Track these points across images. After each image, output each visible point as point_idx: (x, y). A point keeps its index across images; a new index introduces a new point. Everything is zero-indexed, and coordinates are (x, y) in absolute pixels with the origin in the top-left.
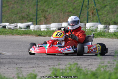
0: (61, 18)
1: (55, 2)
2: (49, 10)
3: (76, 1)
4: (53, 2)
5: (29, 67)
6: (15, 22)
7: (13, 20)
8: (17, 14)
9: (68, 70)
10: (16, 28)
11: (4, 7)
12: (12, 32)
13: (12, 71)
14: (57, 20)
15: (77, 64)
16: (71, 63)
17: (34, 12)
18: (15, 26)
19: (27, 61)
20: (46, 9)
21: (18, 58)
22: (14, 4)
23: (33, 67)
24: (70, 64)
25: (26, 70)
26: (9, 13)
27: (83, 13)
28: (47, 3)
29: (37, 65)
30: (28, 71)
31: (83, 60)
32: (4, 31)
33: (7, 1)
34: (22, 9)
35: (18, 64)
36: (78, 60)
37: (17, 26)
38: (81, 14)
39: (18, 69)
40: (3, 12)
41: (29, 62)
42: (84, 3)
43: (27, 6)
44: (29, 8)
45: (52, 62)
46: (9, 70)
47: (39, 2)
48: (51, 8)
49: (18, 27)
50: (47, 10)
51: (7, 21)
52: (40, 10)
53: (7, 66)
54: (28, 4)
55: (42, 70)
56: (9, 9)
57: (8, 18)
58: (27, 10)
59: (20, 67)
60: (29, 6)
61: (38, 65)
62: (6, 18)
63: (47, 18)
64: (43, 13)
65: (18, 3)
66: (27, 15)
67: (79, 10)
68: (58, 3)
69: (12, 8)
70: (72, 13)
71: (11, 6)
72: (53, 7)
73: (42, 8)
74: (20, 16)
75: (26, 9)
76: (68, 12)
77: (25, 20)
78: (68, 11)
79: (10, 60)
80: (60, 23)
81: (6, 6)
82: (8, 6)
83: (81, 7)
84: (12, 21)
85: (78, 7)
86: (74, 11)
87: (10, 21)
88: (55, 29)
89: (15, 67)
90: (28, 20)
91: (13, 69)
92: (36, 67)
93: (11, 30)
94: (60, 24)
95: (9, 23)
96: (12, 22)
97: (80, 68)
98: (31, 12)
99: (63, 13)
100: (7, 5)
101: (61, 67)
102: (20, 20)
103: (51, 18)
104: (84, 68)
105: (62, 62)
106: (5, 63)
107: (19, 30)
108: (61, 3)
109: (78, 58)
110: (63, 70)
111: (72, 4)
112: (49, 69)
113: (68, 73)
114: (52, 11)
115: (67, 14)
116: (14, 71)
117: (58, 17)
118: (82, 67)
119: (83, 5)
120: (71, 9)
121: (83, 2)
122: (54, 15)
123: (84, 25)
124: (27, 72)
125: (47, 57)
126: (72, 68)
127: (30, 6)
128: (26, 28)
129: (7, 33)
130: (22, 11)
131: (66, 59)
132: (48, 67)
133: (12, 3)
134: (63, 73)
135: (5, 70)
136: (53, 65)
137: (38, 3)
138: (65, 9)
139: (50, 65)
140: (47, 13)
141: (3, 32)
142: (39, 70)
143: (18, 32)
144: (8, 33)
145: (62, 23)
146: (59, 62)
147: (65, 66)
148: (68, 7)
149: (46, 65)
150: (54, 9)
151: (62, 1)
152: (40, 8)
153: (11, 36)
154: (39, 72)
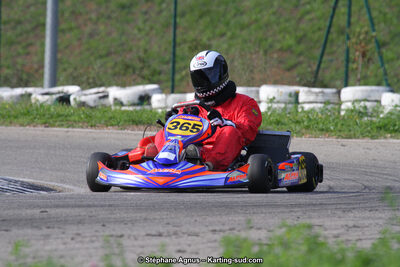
0: (255, 71)
1: (235, 15)
2: (214, 43)
3: (308, 13)
4: (229, 16)
5: (148, 235)
6: (99, 83)
7: (93, 74)
8: (108, 54)
9: (277, 245)
10: (103, 101)
11: (63, 31)
12: (89, 117)
13: (87, 248)
14: (244, 77)
15: (310, 227)
16: (288, 222)
17: (166, 50)
18: (101, 95)
19: (139, 215)
20: (205, 40)
21: (110, 206)
22: (96, 23)
23: (160, 235)
25: (135, 243)
26: (81, 54)
27: (333, 53)
28: (207, 19)
29: (171, 229)
30: (143, 247)
31: (329, 212)
32: (61, 113)
33: (73, 13)
34: (124, 39)
35: (108, 222)
36: (314, 211)
37: (106, 96)
38: (325, 58)
39: (108, 242)
40: (61, 47)
41: (145, 219)
42: (335, 20)
43: (140, 30)
44: (147, 34)
45: (225, 218)
46: (77, 246)
47: (183, 15)
48: (223, 35)
49: (111, 100)
50: (208, 43)
51: (74, 78)
52: (185, 41)
53: (72, 230)
54: (145, 21)
55: (189, 245)
56: (79, 39)
57: (75, 69)
58: (142, 43)
59: (114, 233)
60: (147, 28)
61: (176, 229)
62: (70, 70)
65: (109, 17)
66: (141, 60)
67: (318, 41)
68: (245, 19)
69: (91, 35)
70: (292, 52)
71: (88, 29)
72: (229, 34)
73: (192, 35)
74: (116, 64)
75: (139, 40)
76: (281, 50)
77: (134, 77)
78: (278, 46)
79: (83, 212)
80: (253, 86)
81: (71, 29)
82: (78, 27)
83: (323, 33)
84: (91, 81)
85: (314, 32)
86: (302, 47)
87: (84, 79)
89: (98, 234)
90: (143, 78)
91: (92, 242)
92: (169, 235)
93: (88, 111)
94: (254, 89)
95: (79, 85)
96: (89, 84)
97: (321, 239)
98: (155, 48)
99: (261, 52)
100: (73, 25)
101: (254, 235)
102: (115, 75)
104: (334, 240)
105: (257, 219)
106: (66, 221)
107: (113, 108)
108: (256, 21)
110: (260, 245)
111: (293, 22)
112: (215, 241)
114: (225, 46)
115: (275, 56)
116: (96, 248)
117: (245, 67)
118: (326, 237)
119: (330, 27)
120: (290, 41)
121: (332, 17)
123: (333, 93)
124: (139, 250)
127: (152, 28)
128: (138, 105)
129: (72, 118)
130: (122, 44)
132: (210, 236)
133: (90, 19)
135: (65, 244)
136: (227, 227)
137: (178, 20)
138: (270, 40)
139: (217, 228)
141: (59, 116)
142: (179, 244)
143: (111, 118)
144: (75, 121)
145: (259, 86)
146: (249, 217)
147: (269, 231)
148: (280, 32)
149: (204, 229)
150: (232, 38)
151: (260, 11)
152: (185, 37)
153: (87, 130)
154: (179, 251)
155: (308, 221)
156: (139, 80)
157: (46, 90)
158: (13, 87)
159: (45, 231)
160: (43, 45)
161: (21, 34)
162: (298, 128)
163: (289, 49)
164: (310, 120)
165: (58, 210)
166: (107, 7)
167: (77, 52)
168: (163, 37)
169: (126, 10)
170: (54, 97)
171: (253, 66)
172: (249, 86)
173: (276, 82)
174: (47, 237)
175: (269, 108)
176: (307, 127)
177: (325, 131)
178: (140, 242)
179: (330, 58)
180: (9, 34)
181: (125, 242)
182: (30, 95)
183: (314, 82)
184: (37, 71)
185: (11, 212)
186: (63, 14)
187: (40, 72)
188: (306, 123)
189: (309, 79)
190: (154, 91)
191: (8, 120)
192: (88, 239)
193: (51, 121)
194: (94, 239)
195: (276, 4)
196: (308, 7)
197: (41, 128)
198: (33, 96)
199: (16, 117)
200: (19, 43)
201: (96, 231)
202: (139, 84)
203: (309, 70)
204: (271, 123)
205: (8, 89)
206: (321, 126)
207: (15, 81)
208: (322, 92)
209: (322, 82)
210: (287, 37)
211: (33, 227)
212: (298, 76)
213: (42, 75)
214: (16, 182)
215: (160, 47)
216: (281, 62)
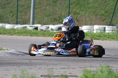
0: (93, 21)
1: (87, 5)
2: (81, 13)
3: (109, 4)
4: (85, 5)
5: (61, 68)
6: (46, 24)
7: (45, 21)
8: (49, 15)
9: (99, 72)
10: (48, 29)
11: (36, 8)
12: (44, 34)
13: (43, 72)
14: (89, 23)
15: (109, 67)
16: (102, 65)
17: (66, 14)
18: (47, 27)
19: (58, 62)
20: (78, 11)
21: (50, 60)
22: (46, 6)
23: (64, 68)
24: (102, 67)
25: (57, 71)
26: (41, 15)
27: (116, 16)
28: (79, 6)
29: (67, 67)
30: (59, 72)
31: (114, 63)
33: (39, 3)
34: (54, 11)
35: (49, 65)
36: (110, 62)
37: (48, 28)
38: (113, 17)
39: (49, 70)
40: (35, 13)
41: (60, 64)
42: (117, 6)
43: (59, 8)
44: (61, 10)
45: (83, 64)
46: (40, 71)
47: (72, 4)
48: (83, 10)
49: (50, 29)
50: (79, 13)
51: (39, 22)
52: (72, 12)
53: (38, 66)
54: (60, 6)
55: (73, 72)
56: (41, 11)
57: (40, 19)
58: (59, 12)
59: (51, 68)
60: (61, 8)
61: (69, 67)
62: (38, 20)
63: (79, 20)
64: (75, 16)
65: (50, 5)
66: (59, 17)
67: (111, 12)
68: (90, 6)
69: (45, 10)
70: (104, 16)
71: (43, 8)
72: (85, 10)
73: (74, 10)
74: (52, 18)
75: (59, 11)
76: (100, 15)
77: (57, 22)
78: (100, 14)
79: (41, 61)
80: (92, 25)
81: (38, 8)
82: (41, 7)
83: (113, 10)
84: (44, 23)
85: (110, 10)
86: (106, 14)
87: (42, 22)
88: (87, 32)
89: (46, 68)
90: (60, 22)
91: (44, 70)
92: (67, 69)
93: (43, 32)
94: (92, 26)
95: (41, 24)
96: (44, 24)
97: (112, 71)
98: (63, 14)
99: (95, 15)
100: (39, 7)
101: (92, 69)
102: (51, 21)
103: (83, 20)
104: (116, 71)
105: (93, 64)
106: (36, 64)
107: (51, 31)
108: (93, 6)
109: (110, 60)
110: (94, 72)
111: (104, 7)
112: (80, 71)
113: (99, 75)
114: (84, 13)
115: (99, 17)
116: (45, 72)
117: (90, 20)
118: (113, 70)
119: (115, 8)
120: (103, 12)
121: (116, 6)
122: (86, 18)
123: (116, 28)
124: (58, 73)
125: (78, 59)
126: (103, 71)
127: (62, 8)
128: (58, 30)
129: (39, 34)
130: (54, 13)
131: (97, 62)
132: (79, 69)
133: (44, 5)
134: (94, 75)
135: (36, 70)
136: (84, 67)
137: (70, 6)
138: (97, 12)
139: (81, 67)
140: (79, 16)
141: (35, 33)
142: (70, 71)
143: (50, 34)
144: (39, 35)
145: (94, 25)
146: (90, 64)
147: (96, 68)
148: (100, 9)
149: (77, 67)
150: (86, 11)
151: (95, 4)
152: (72, 10)
153: (43, 37)
154: (70, 73)
155: (108, 65)
156: (58, 23)
157: (31, 26)
158: (21, 24)
159: (30, 67)
160: (30, 12)
161: (24, 9)
162: (105, 38)
163: (103, 15)
164: (109, 36)
165: (34, 61)
166: (49, 2)
167: (40, 15)
168: (65, 11)
169: (55, 3)
170: (34, 27)
171: (92, 20)
172: (91, 25)
173: (99, 24)
174: (31, 68)
175: (97, 32)
176: (108, 38)
177: (113, 39)
178: (58, 71)
179: (115, 17)
180: (20, 9)
181: (54, 70)
182: (26, 27)
183: (110, 24)
184: (28, 20)
185: (20, 61)
186: (36, 4)
187: (29, 20)
188: (107, 36)
189: (109, 23)
190: (63, 26)
191: (20, 34)
192: (43, 69)
193: (32, 34)
194: (45, 69)
195: (99, 1)
196: (109, 2)
197: (29, 37)
198: (27, 27)
199: (22, 33)
200: (23, 12)
201: (46, 67)
202: (58, 24)
203: (109, 21)
204: (97, 36)
205: (20, 25)
206: (112, 37)
207: (22, 23)
208: (113, 27)
209: (113, 24)
210: (102, 11)
211: (27, 65)
212: (105, 22)
213: (30, 21)
214: (22, 52)
215: (65, 13)
216: (100, 18)
